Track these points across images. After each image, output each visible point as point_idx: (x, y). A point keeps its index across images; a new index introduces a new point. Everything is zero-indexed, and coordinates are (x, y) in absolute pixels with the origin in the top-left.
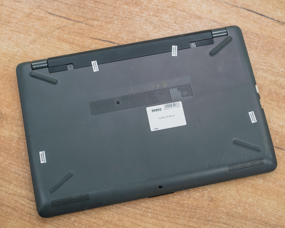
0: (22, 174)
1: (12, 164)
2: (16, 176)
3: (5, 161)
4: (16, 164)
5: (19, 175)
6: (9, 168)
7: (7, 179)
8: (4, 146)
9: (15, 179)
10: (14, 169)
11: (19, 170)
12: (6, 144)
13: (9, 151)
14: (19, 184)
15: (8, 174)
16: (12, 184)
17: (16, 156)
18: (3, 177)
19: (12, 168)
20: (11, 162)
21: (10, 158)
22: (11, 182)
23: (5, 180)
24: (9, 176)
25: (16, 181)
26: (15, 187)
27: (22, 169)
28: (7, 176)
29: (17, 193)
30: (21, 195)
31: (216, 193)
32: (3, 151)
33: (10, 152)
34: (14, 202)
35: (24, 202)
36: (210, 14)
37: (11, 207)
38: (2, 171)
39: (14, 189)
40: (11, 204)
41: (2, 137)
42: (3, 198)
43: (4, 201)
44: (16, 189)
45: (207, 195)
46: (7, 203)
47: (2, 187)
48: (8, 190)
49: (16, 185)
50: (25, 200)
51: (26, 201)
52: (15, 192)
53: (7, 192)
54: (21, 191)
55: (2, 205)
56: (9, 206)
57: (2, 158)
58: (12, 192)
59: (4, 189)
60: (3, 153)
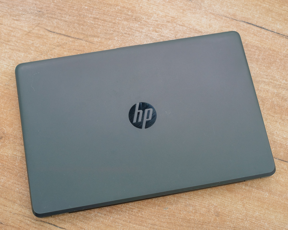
0: (26, 194)
1: (15, 183)
2: (20, 196)
3: (8, 181)
4: (20, 183)
5: (23, 194)
6: (12, 188)
7: (11, 199)
8: (7, 165)
9: (19, 199)
10: (18, 188)
11: (23, 190)
12: (9, 163)
13: (12, 170)
14: (23, 204)
15: (12, 194)
16: (17, 203)
17: (19, 175)
18: (6, 197)
19: (16, 188)
20: (15, 182)
21: (13, 177)
22: (15, 202)
23: (9, 200)
24: (13, 196)
25: (20, 201)
26: (20, 206)
27: (26, 188)
28: (11, 196)
29: (21, 213)
30: (25, 215)
31: (222, 208)
32: (6, 171)
33: (14, 171)
34: (18, 222)
35: (29, 221)
36: (210, 27)
37: (16, 227)
38: (6, 191)
39: (19, 209)
40: (15, 224)
41: (5, 157)
42: (8, 218)
43: (9, 221)
44: (20, 208)
45: (213, 209)
46: (12, 223)
47: (6, 207)
48: (12, 210)
49: (20, 205)
50: (30, 219)
51: (31, 221)
52: (20, 211)
53: (11, 212)
54: (25, 211)
55: (7, 225)
56: (13, 227)
57: (6, 177)
58: (17, 212)
59: (8, 209)
60: (6, 172)
